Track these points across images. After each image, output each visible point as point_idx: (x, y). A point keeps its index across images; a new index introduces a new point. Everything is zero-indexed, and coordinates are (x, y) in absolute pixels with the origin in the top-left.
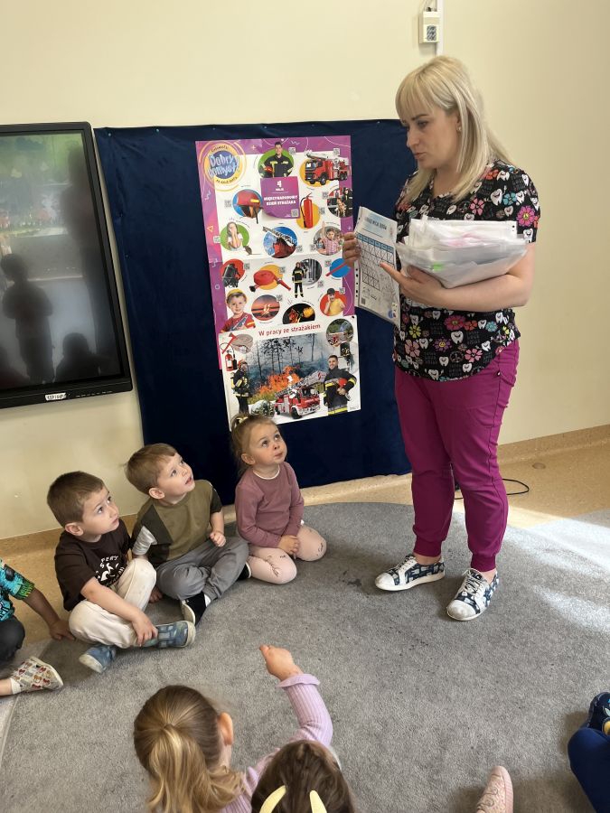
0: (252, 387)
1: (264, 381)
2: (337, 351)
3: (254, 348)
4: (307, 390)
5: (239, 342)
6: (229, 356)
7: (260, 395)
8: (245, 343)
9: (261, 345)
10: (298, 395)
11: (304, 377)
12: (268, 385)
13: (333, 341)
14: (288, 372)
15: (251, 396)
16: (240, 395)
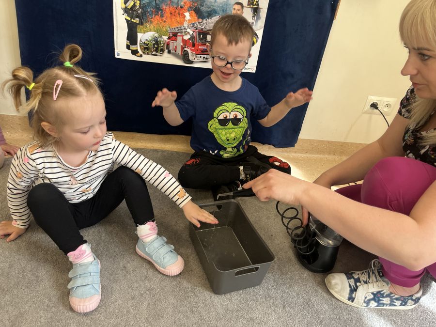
0: (144, 13)
1: (159, 9)
7: (152, 27)
10: (193, 37)
11: (203, 18)
12: (162, 16)
14: (186, 7)
15: (141, 23)
16: (129, 19)
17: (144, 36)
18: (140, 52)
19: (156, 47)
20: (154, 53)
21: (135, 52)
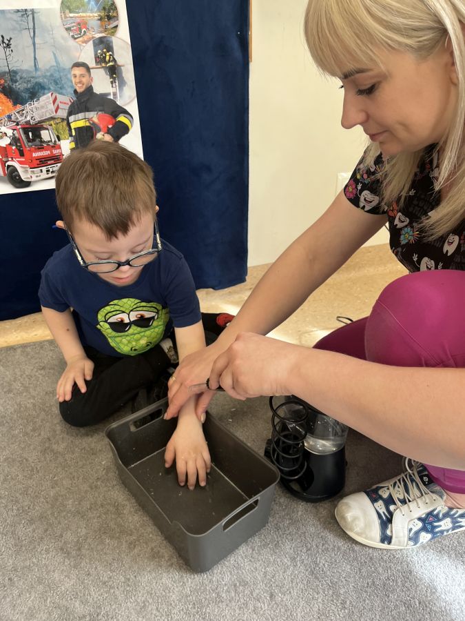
2: (87, 54)
4: (33, 130)
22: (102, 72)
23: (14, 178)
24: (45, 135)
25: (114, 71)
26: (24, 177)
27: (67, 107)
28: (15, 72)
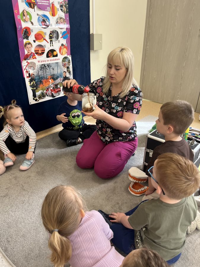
1: (41, 82)
3: (36, 68)
5: (30, 65)
6: (27, 71)
7: (40, 89)
8: (33, 66)
9: (39, 67)
10: (53, 88)
11: (55, 80)
12: (43, 84)
13: (64, 65)
14: (49, 78)
15: (37, 89)
16: (32, 89)
17: (38, 93)
18: (38, 99)
19: (43, 95)
20: (43, 98)
21: (36, 100)
22: (68, 73)
23: (53, 96)
24: (58, 86)
25: (70, 72)
26: (54, 95)
27: (62, 80)
28: (54, 74)
